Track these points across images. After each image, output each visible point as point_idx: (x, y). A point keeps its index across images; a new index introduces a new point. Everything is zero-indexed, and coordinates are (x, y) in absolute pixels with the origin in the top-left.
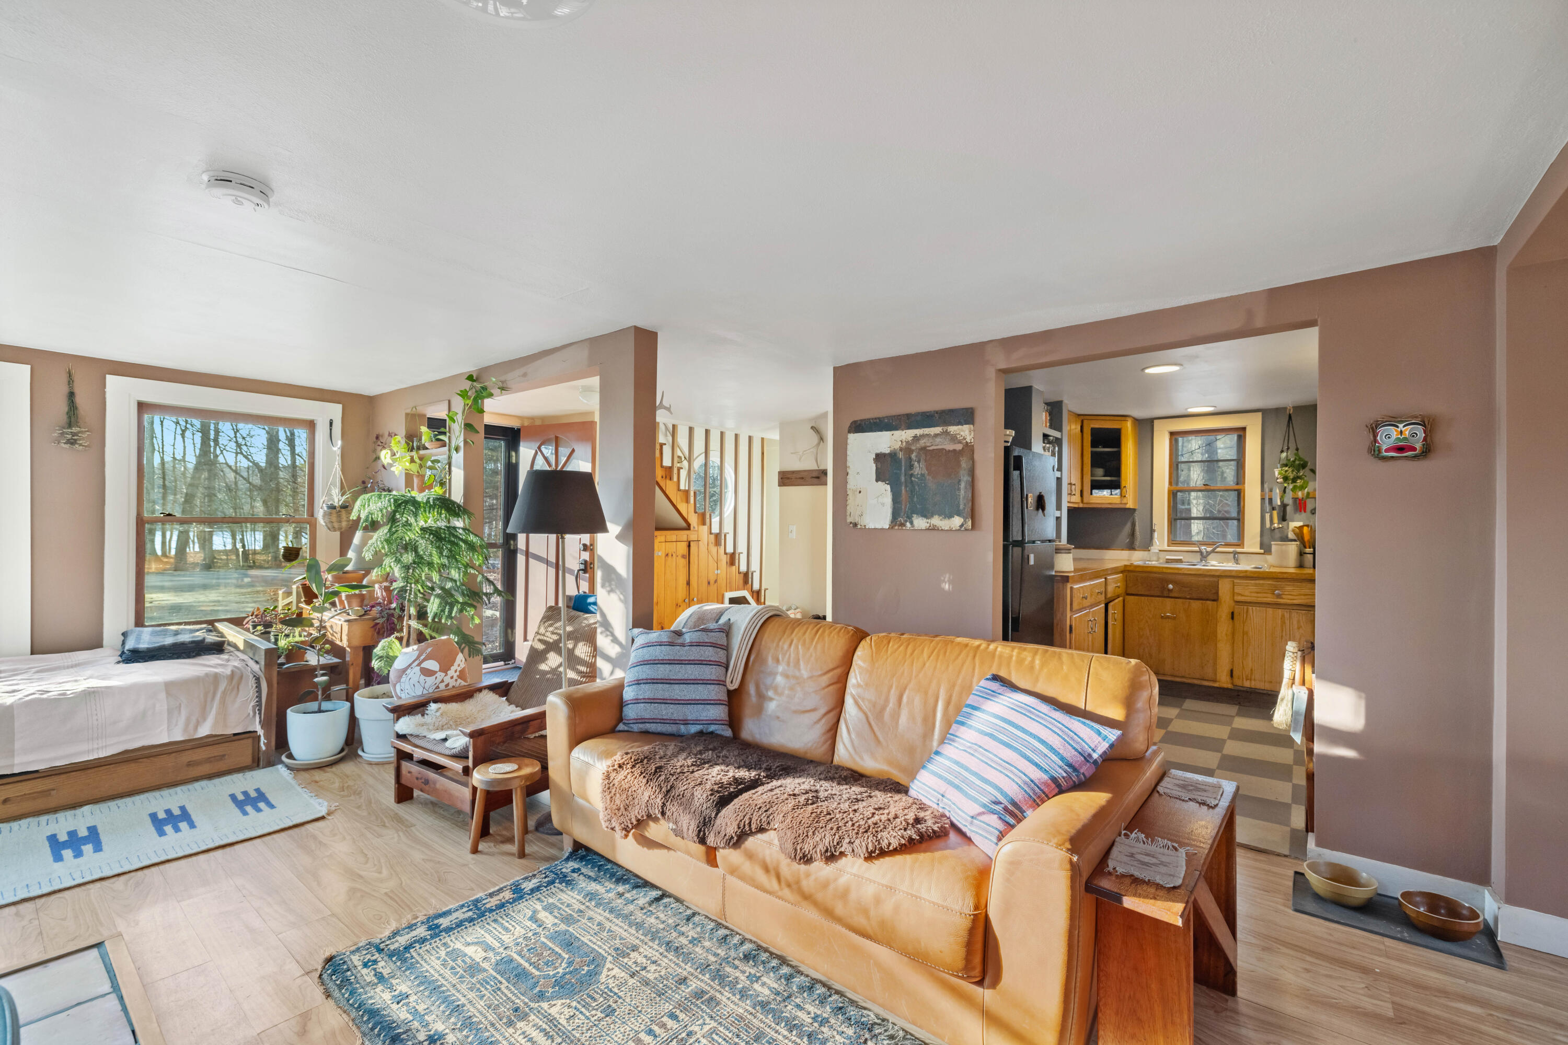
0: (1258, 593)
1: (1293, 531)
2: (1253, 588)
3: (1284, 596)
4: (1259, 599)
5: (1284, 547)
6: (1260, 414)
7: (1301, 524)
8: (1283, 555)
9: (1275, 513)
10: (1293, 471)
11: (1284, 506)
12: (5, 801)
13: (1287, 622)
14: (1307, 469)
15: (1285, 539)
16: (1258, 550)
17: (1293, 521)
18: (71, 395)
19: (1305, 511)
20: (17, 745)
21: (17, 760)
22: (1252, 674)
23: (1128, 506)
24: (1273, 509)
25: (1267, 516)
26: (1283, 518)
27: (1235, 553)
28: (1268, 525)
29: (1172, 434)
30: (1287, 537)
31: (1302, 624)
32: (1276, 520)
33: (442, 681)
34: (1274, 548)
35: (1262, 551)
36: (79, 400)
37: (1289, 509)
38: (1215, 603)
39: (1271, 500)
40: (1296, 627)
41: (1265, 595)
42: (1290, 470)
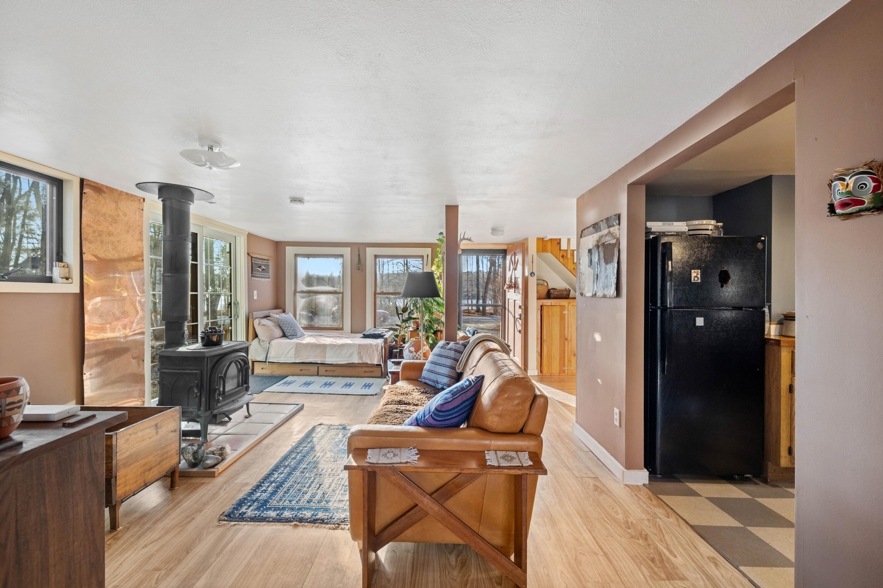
12: (326, 371)
18: (359, 255)
20: (327, 355)
21: (326, 360)
33: (415, 356)
36: (361, 256)
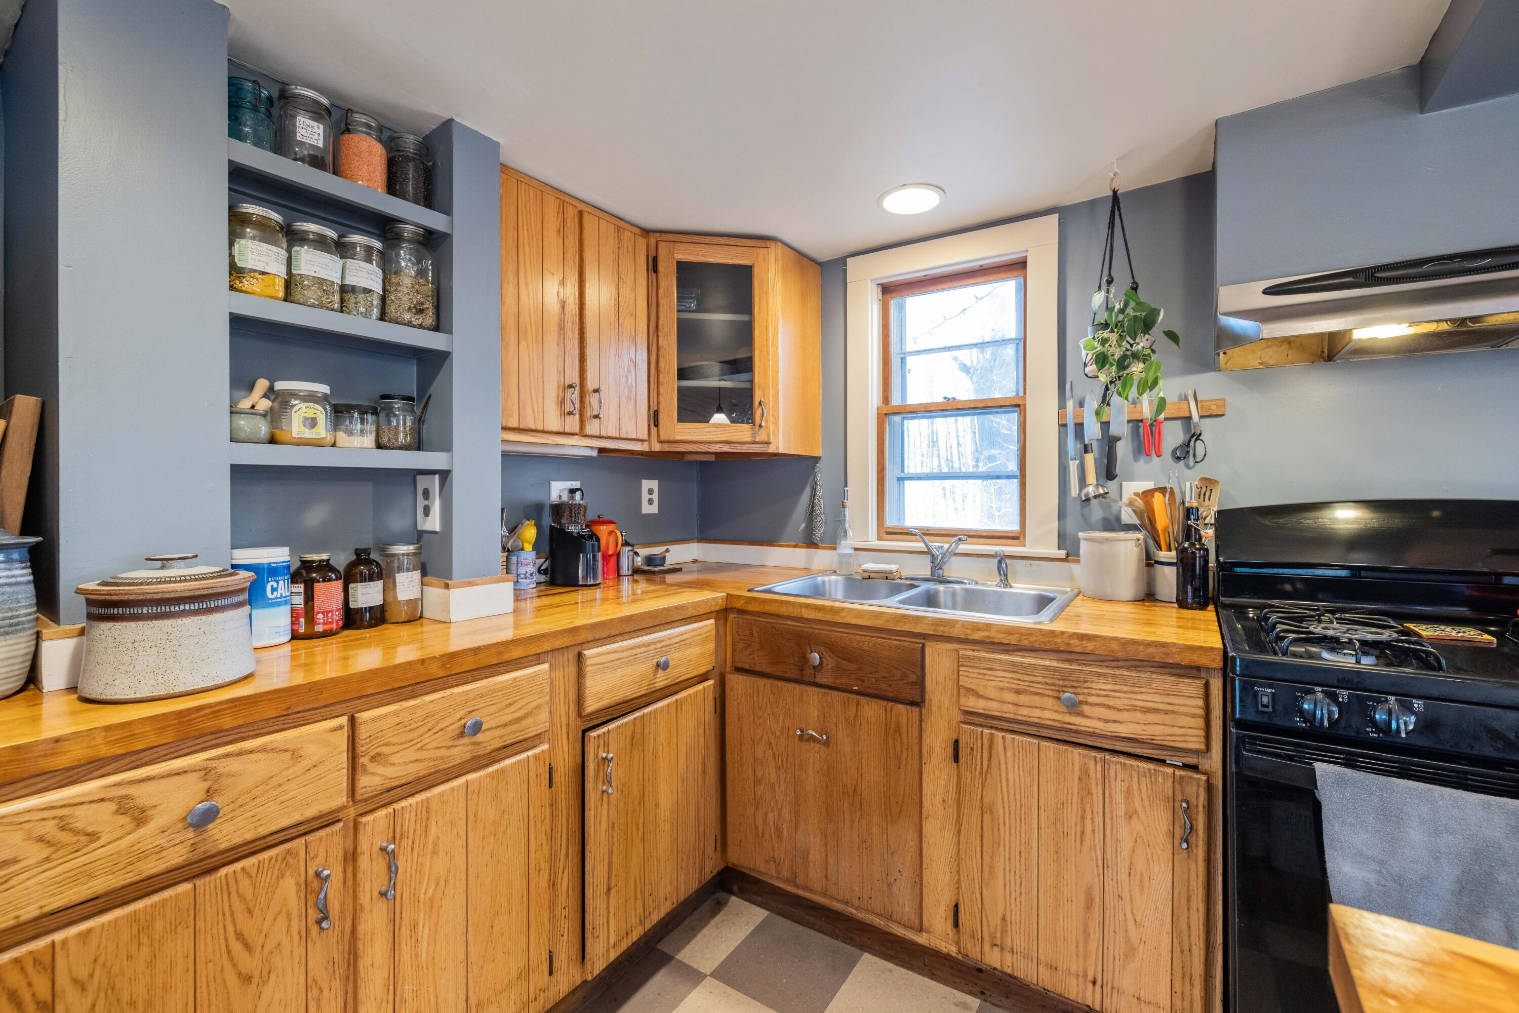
0: (1017, 692)
1: (1131, 504)
2: (1007, 679)
3: (1086, 709)
4: (1024, 711)
5: (1105, 547)
6: (1055, 217)
7: (1150, 485)
8: (1104, 566)
9: (1090, 459)
10: (1121, 337)
11: (1110, 442)
13: (1097, 791)
14: (1156, 330)
15: (1113, 524)
16: (1054, 551)
17: (1131, 478)
19: (1159, 455)
22: (1004, 932)
23: (771, 449)
24: (1086, 449)
25: (1073, 466)
26: (1109, 472)
27: (1002, 559)
28: (1074, 490)
29: (888, 290)
30: (1118, 519)
31: (1137, 804)
32: (1091, 477)
34: (1084, 547)
35: (1062, 554)
37: (1123, 449)
38: (916, 710)
39: (1079, 427)
40: (1121, 811)
41: (1037, 700)
42: (1114, 337)
